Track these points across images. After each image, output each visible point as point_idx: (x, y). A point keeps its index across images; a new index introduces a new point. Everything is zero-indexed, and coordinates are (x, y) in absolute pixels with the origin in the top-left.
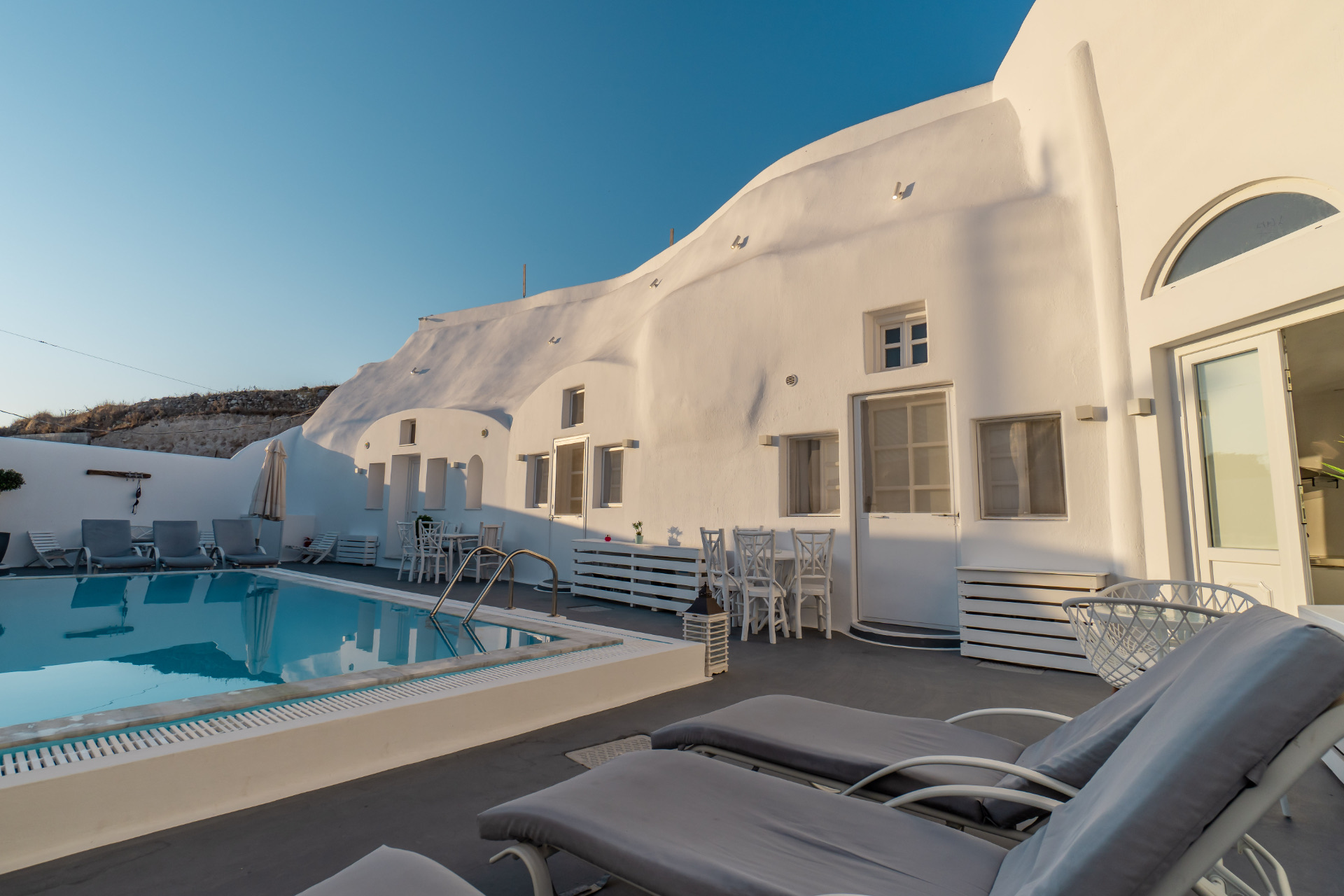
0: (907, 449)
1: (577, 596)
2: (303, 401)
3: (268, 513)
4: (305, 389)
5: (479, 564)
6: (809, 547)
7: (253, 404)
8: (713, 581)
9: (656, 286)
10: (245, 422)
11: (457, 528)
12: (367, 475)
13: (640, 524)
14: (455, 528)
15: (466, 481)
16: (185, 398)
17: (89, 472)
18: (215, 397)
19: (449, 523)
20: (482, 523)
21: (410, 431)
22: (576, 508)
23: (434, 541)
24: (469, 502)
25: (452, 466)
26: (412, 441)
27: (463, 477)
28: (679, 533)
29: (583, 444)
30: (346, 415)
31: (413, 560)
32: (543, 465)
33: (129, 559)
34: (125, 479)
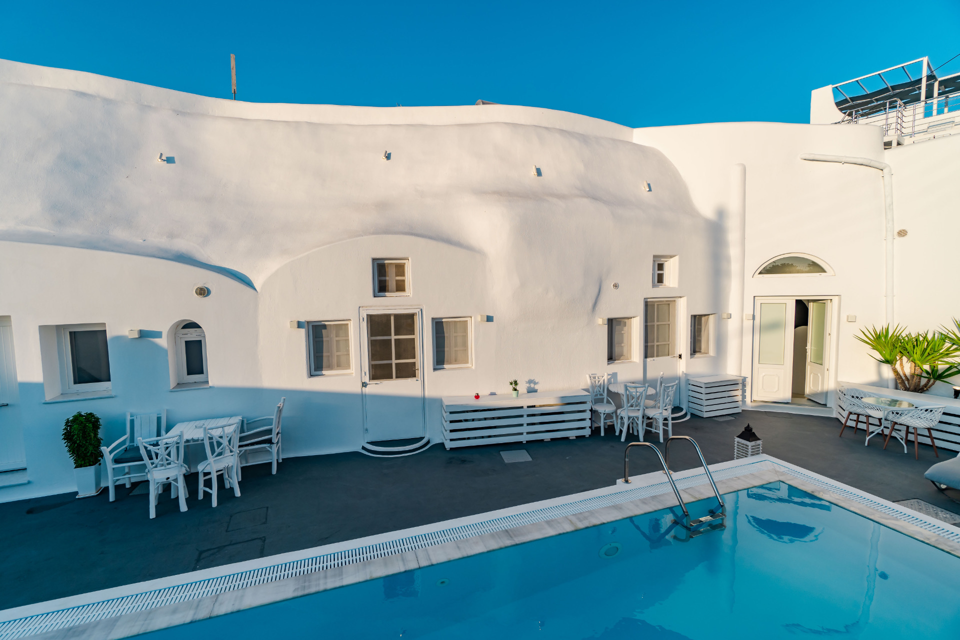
0: (654, 325)
22: (406, 371)
24: (172, 380)
27: (160, 349)
29: (411, 314)
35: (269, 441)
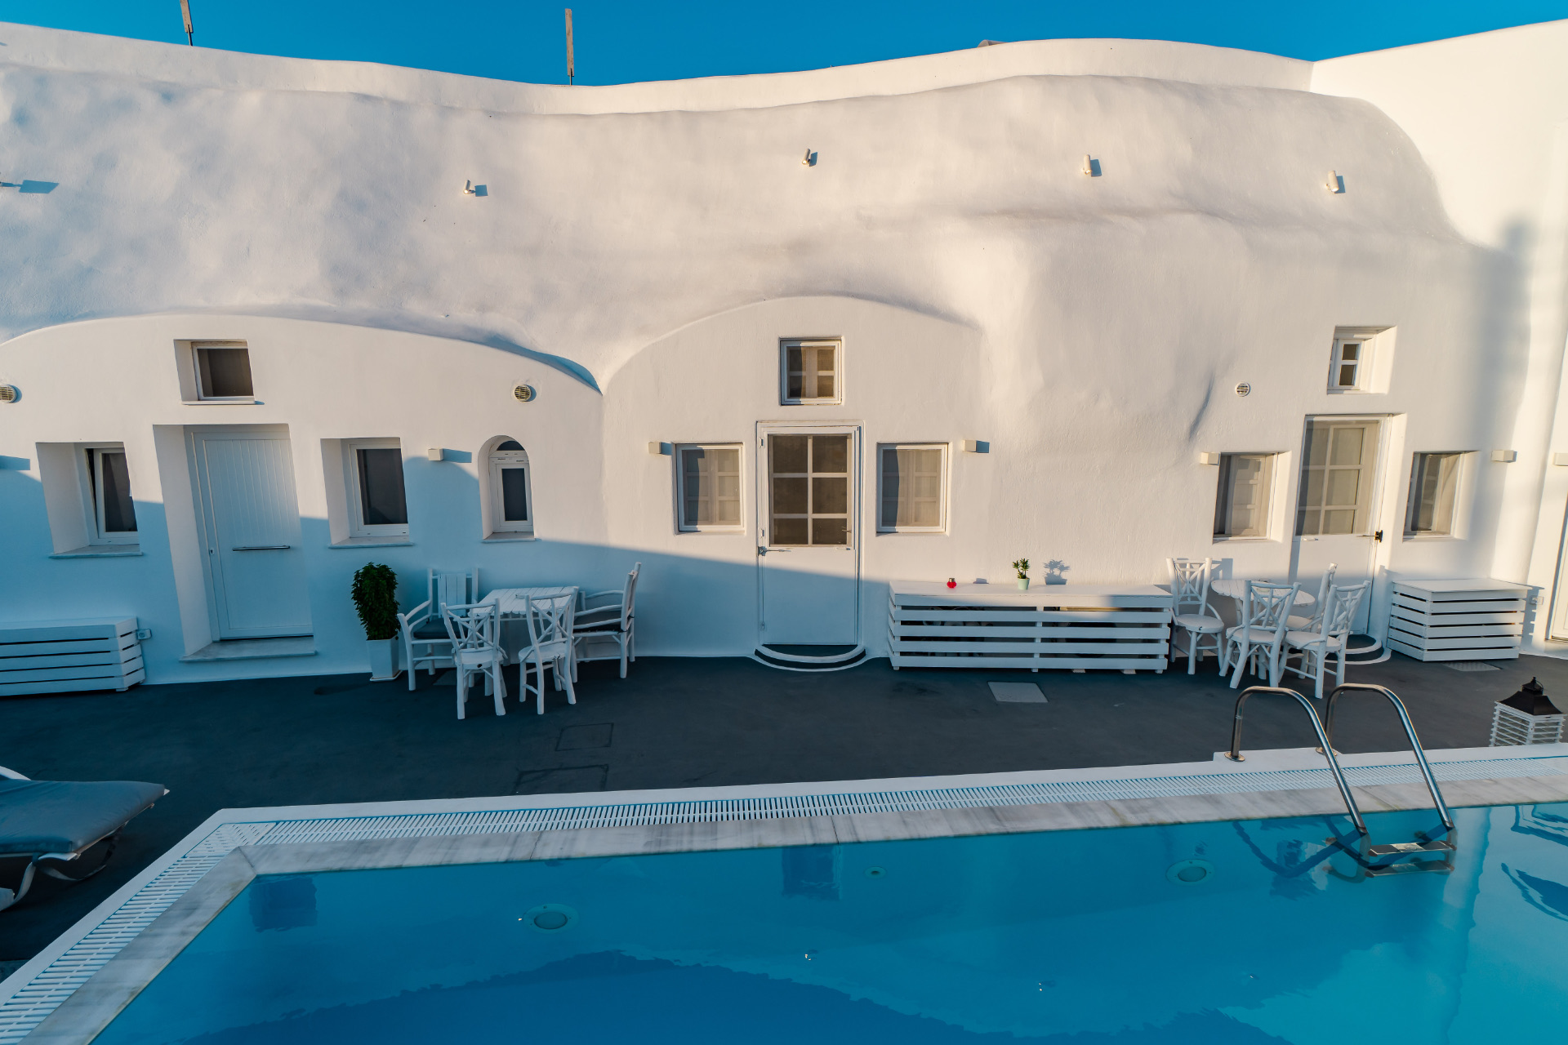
0: (1324, 471)
12: (34, 473)
13: (1025, 563)
21: (198, 367)
22: (830, 532)
24: (486, 527)
25: (420, 457)
27: (469, 479)
28: (1063, 568)
29: (842, 436)
35: (617, 627)
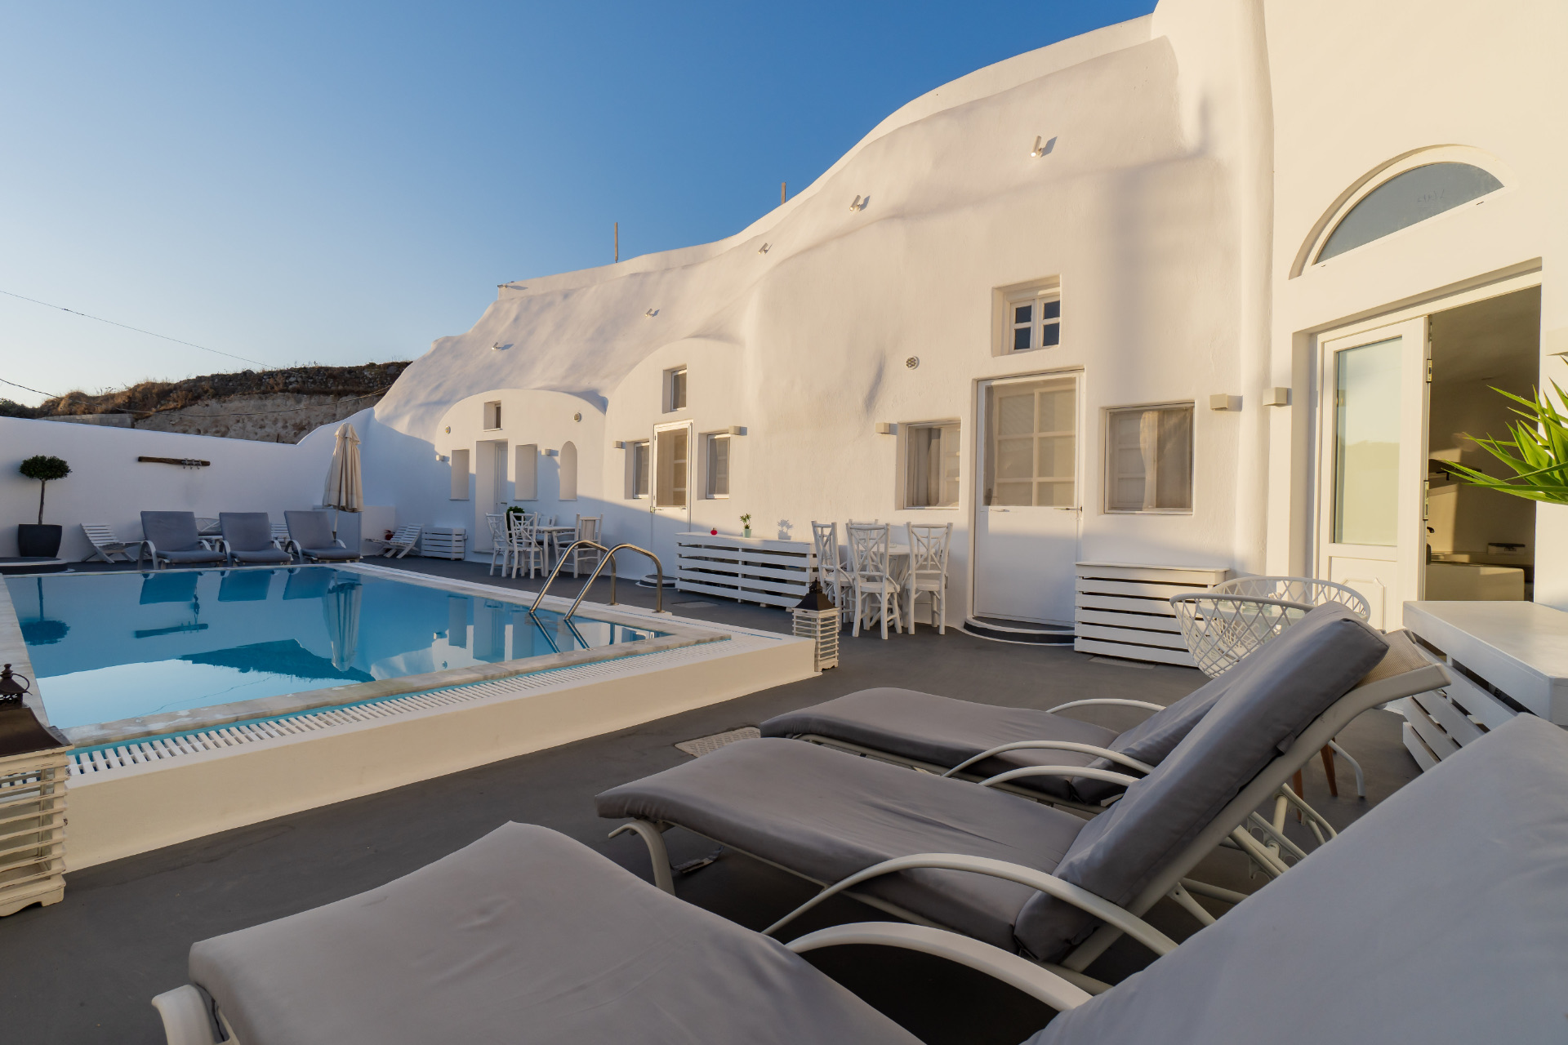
0: (1032, 439)
1: (683, 592)
2: (370, 379)
3: (343, 503)
4: (372, 366)
5: (576, 559)
6: (925, 541)
7: (314, 382)
8: (823, 576)
9: (766, 251)
10: (308, 402)
11: (551, 521)
12: (450, 463)
13: (748, 517)
14: (548, 520)
15: (559, 470)
16: (236, 375)
17: (141, 459)
18: (271, 374)
19: (542, 515)
20: (578, 516)
21: (496, 415)
22: (679, 499)
23: (528, 534)
24: (563, 494)
25: (543, 453)
26: (498, 425)
27: (556, 466)
28: (789, 527)
29: (685, 430)
30: (422, 397)
31: (506, 554)
32: (643, 453)
33: (196, 554)
34: (182, 467)
